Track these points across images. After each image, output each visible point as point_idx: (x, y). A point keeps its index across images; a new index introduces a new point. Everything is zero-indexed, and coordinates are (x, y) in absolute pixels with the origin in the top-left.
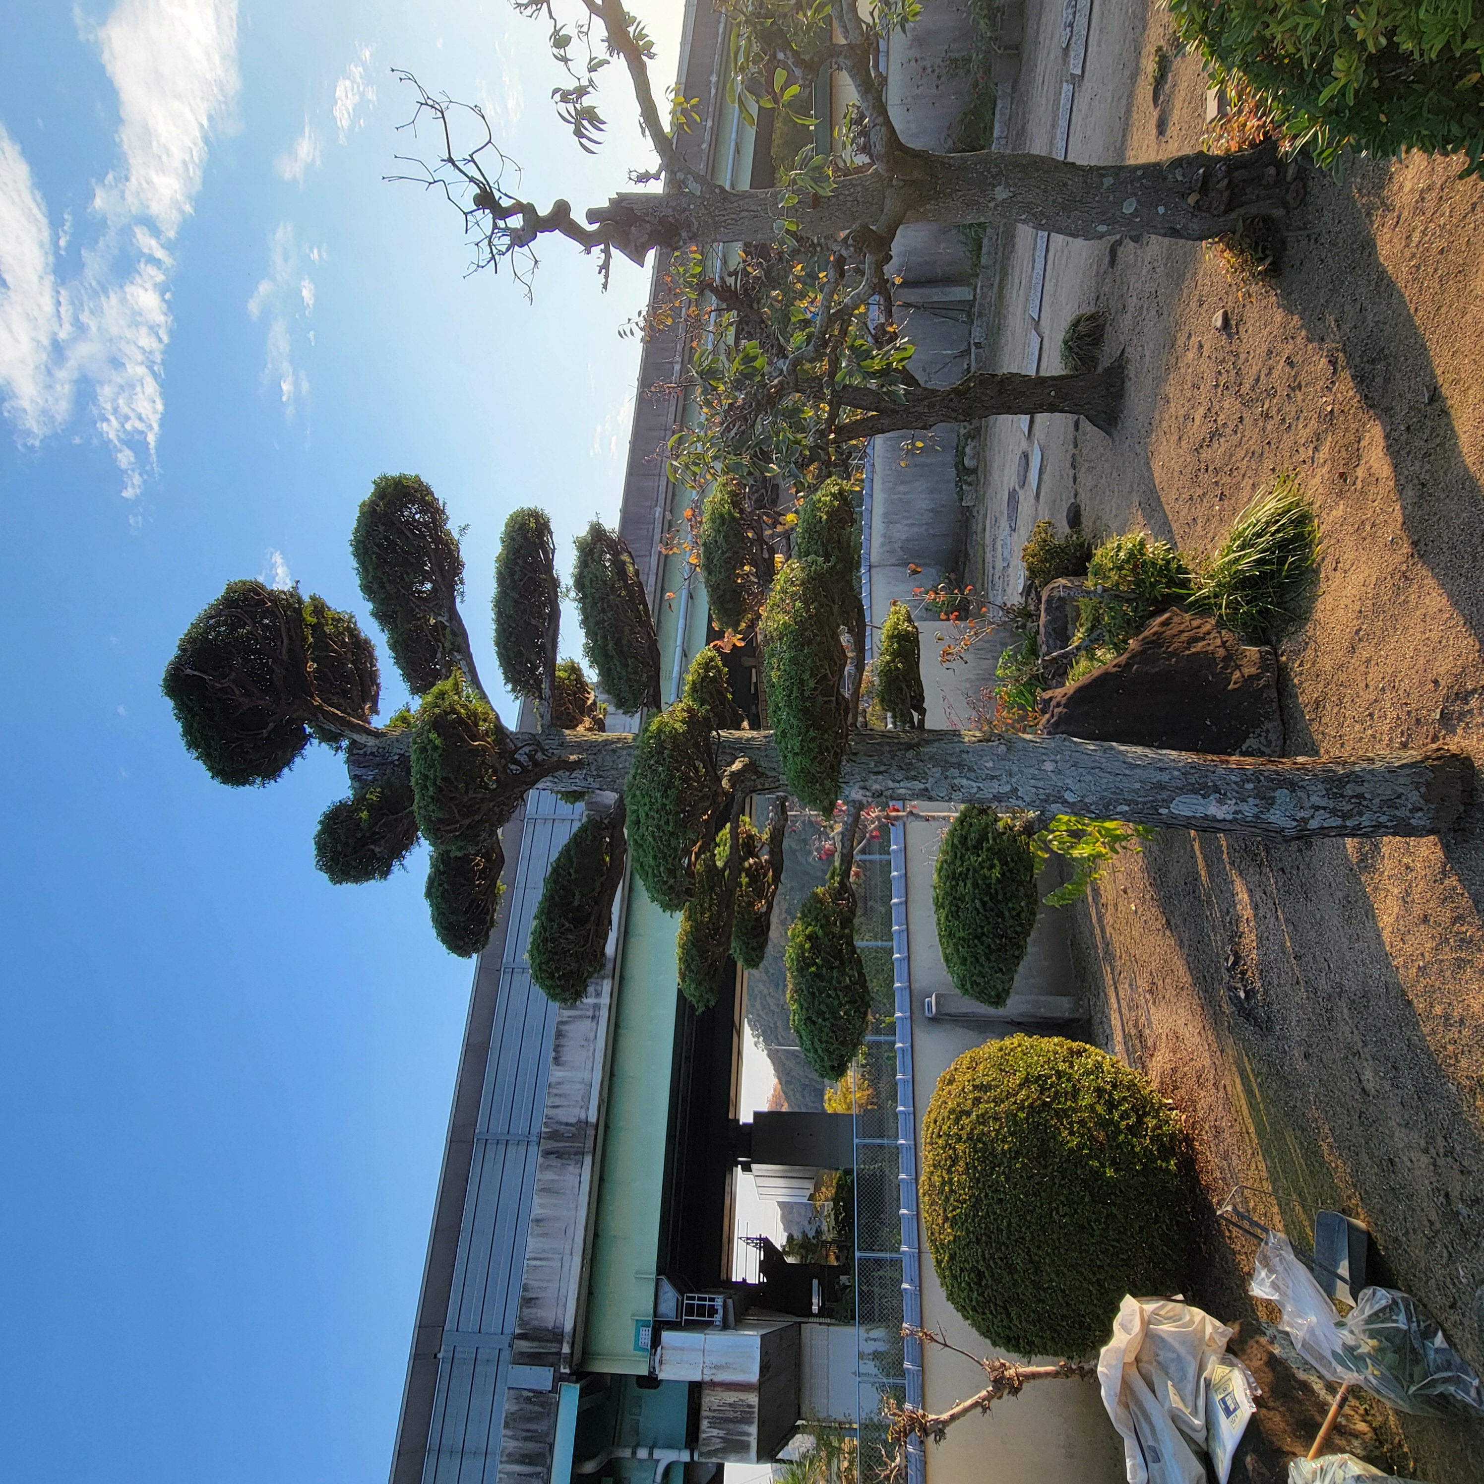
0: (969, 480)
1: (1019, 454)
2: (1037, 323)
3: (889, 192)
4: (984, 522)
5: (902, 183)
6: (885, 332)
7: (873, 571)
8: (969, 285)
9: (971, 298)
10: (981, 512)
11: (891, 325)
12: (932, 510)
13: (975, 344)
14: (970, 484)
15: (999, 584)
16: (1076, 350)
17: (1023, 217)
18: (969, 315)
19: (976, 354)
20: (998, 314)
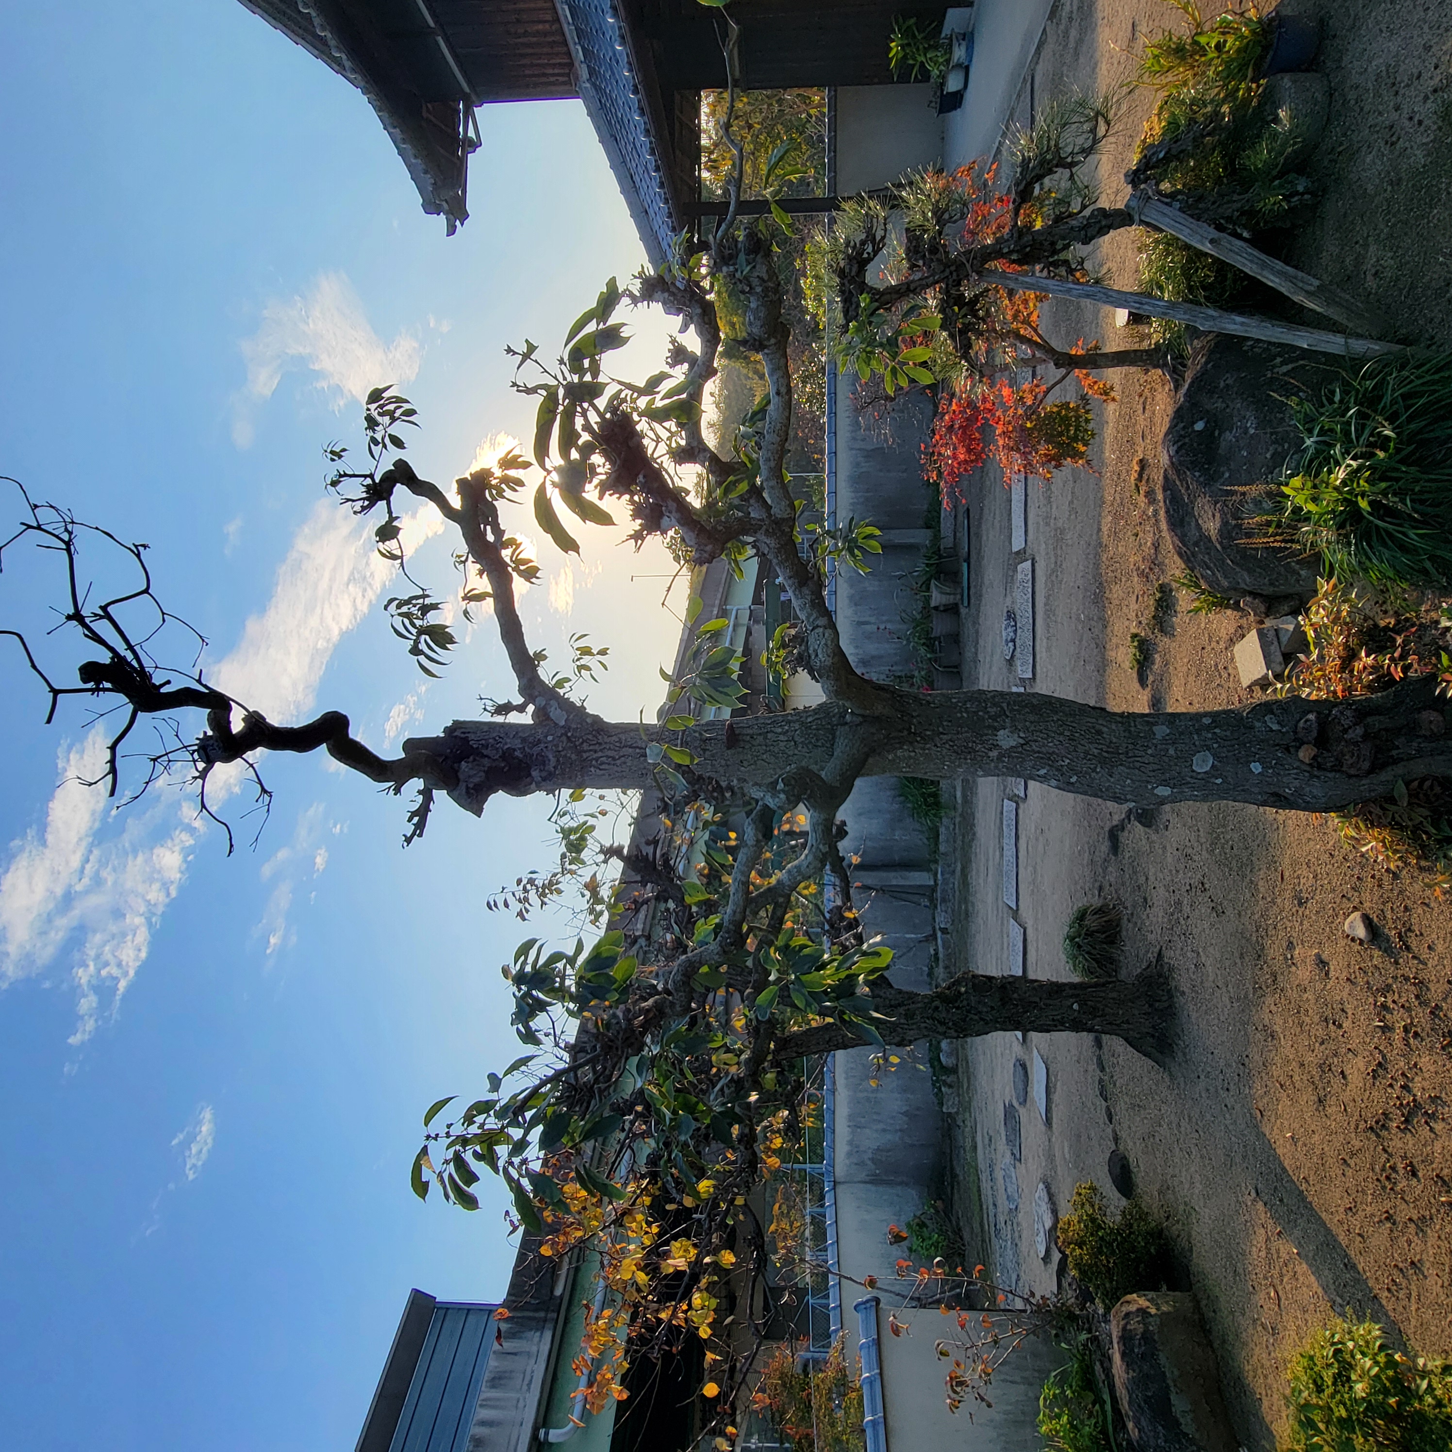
0: (949, 1080)
1: (1013, 1061)
2: (1015, 913)
3: (840, 731)
4: (974, 1139)
5: (860, 719)
6: (842, 918)
7: (840, 1189)
8: (929, 870)
9: (932, 883)
10: (968, 1123)
11: (850, 909)
12: (905, 1114)
13: (940, 929)
14: (950, 1086)
15: (1006, 1232)
16: (1088, 948)
17: (1042, 772)
18: (932, 900)
19: (942, 940)
20: (965, 900)
